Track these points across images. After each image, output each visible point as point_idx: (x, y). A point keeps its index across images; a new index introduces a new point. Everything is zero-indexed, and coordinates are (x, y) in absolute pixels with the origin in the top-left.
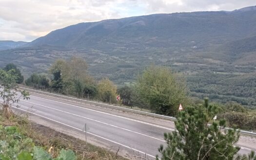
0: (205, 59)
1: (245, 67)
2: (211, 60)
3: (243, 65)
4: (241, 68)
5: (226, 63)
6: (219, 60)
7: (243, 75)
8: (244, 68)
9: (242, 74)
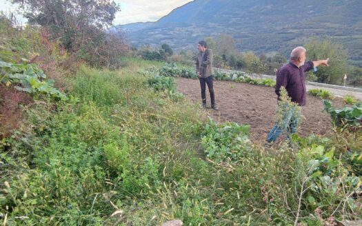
0: (322, 24)
2: (328, 24)
5: (345, 26)
6: (338, 23)
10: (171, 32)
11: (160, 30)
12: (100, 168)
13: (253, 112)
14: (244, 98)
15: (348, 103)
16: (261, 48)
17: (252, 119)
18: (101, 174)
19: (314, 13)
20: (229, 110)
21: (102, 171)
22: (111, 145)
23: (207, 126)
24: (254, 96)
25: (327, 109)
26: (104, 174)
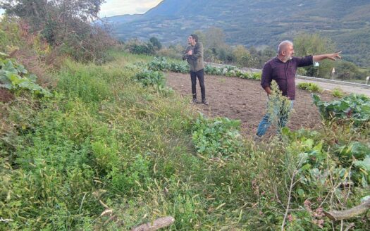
0: (311, 17)
1: (354, 22)
2: (317, 17)
3: (353, 20)
4: (350, 24)
5: (334, 20)
6: (327, 17)
7: (352, 32)
8: (353, 24)
9: (350, 30)
10: (160, 25)
11: (148, 22)
12: (88, 166)
13: (244, 106)
14: (235, 92)
15: (336, 96)
16: (251, 42)
17: (243, 113)
18: (89, 173)
19: (304, 6)
20: (220, 104)
21: (90, 169)
22: (99, 142)
23: (198, 121)
24: (244, 90)
25: (316, 103)
26: (93, 172)
